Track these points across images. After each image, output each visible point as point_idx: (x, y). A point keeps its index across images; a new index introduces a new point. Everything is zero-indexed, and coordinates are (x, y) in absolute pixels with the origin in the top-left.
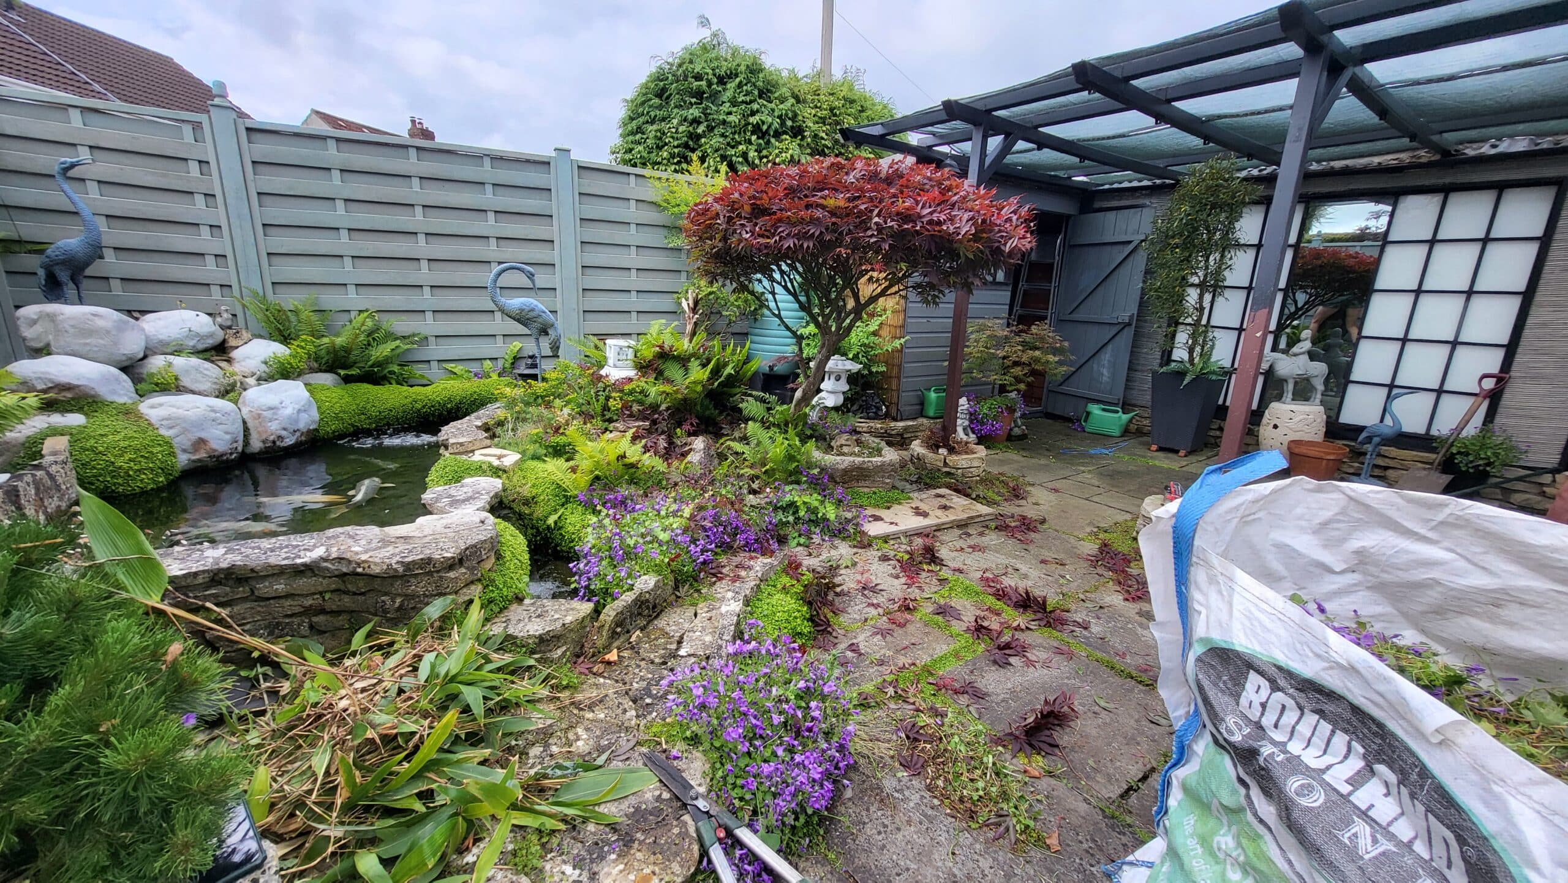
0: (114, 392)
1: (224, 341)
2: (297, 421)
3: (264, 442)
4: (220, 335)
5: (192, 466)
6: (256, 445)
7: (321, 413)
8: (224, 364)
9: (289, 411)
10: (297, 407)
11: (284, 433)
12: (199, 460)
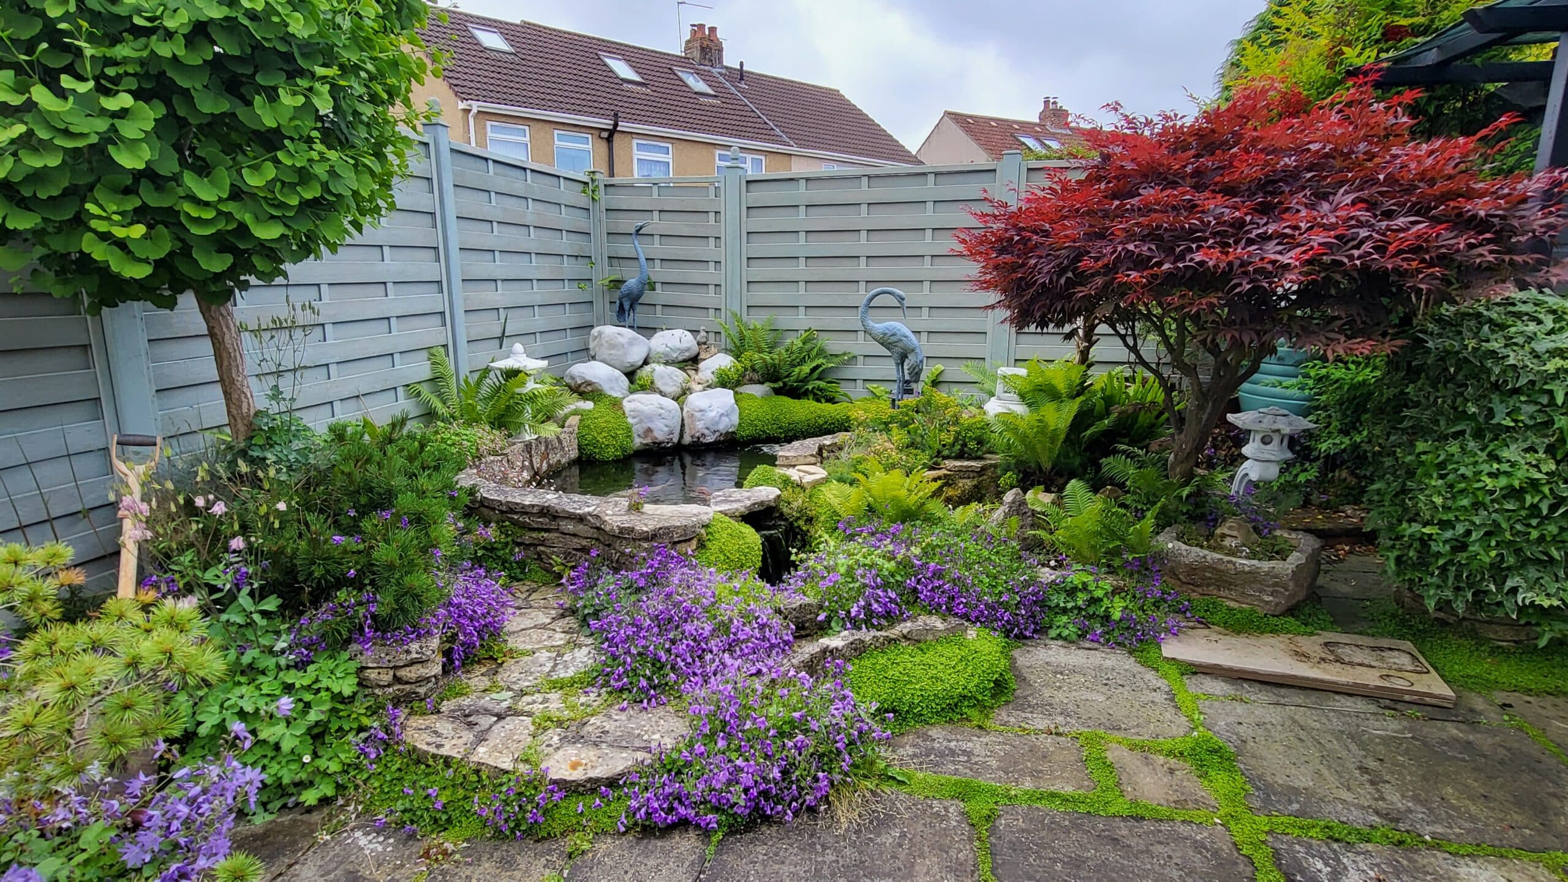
0: (612, 389)
1: (698, 354)
2: (717, 423)
3: (692, 437)
4: (695, 349)
5: (643, 447)
6: (687, 439)
7: (741, 419)
8: (691, 373)
9: (712, 414)
10: (722, 411)
11: (706, 432)
12: (647, 445)
